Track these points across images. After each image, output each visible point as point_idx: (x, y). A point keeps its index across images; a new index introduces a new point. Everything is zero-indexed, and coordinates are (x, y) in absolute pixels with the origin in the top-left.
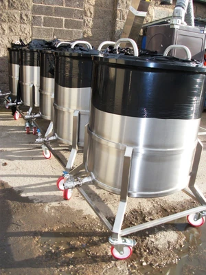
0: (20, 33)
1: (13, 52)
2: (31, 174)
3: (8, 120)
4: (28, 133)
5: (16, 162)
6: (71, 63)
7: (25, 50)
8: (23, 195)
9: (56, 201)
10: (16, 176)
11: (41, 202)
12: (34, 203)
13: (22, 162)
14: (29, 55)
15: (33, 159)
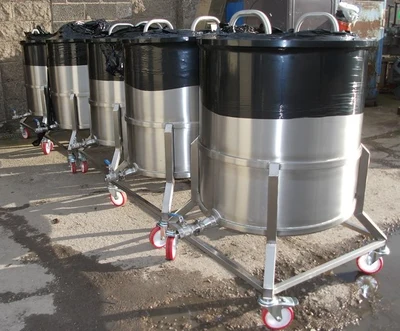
0: (34, 16)
1: (29, 48)
2: (102, 230)
3: (34, 156)
4: (75, 172)
5: (72, 216)
6: (150, 53)
7: (55, 42)
8: (102, 262)
9: (156, 264)
10: (79, 237)
11: (133, 268)
12: (122, 270)
13: (81, 216)
14: (62, 48)
15: (96, 209)
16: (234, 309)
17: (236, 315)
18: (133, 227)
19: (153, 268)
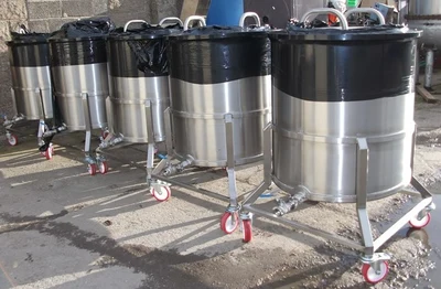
0: (9, 15)
2: (162, 226)
3: (36, 162)
5: (120, 215)
8: (183, 253)
9: (235, 247)
10: (143, 234)
11: (217, 254)
13: (131, 215)
15: (141, 206)
16: (330, 273)
17: (335, 277)
18: (191, 219)
19: (237, 251)
